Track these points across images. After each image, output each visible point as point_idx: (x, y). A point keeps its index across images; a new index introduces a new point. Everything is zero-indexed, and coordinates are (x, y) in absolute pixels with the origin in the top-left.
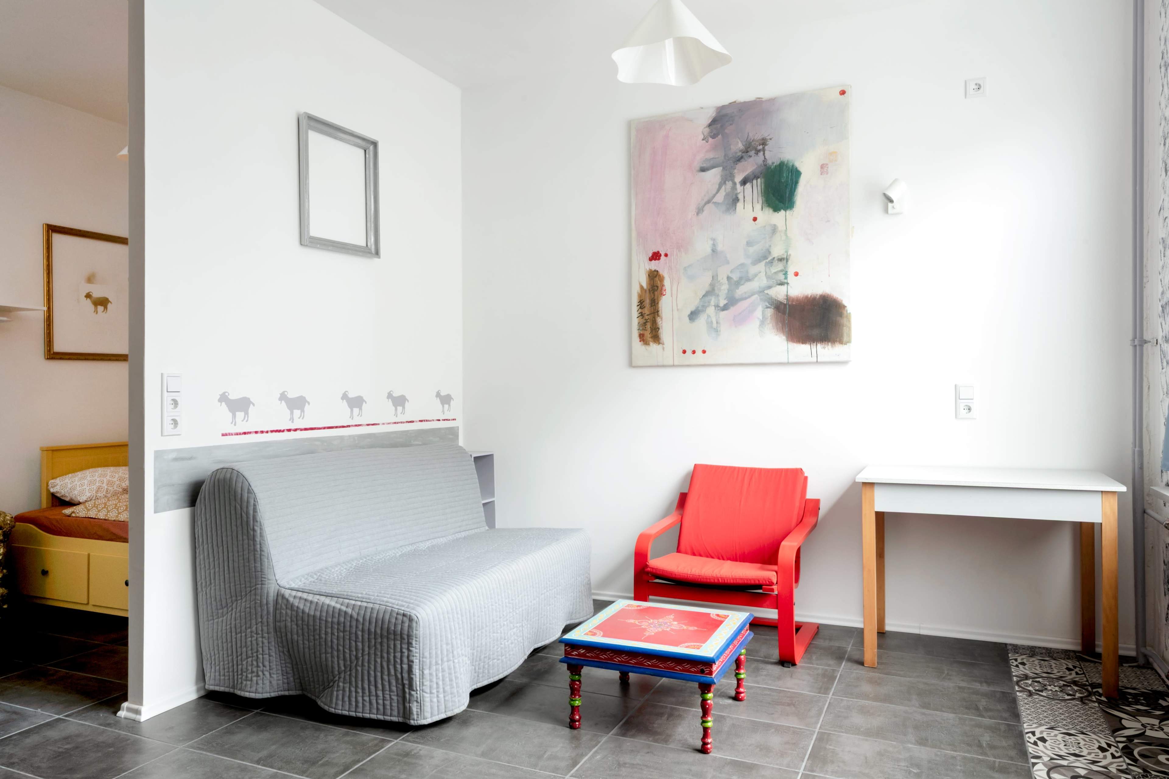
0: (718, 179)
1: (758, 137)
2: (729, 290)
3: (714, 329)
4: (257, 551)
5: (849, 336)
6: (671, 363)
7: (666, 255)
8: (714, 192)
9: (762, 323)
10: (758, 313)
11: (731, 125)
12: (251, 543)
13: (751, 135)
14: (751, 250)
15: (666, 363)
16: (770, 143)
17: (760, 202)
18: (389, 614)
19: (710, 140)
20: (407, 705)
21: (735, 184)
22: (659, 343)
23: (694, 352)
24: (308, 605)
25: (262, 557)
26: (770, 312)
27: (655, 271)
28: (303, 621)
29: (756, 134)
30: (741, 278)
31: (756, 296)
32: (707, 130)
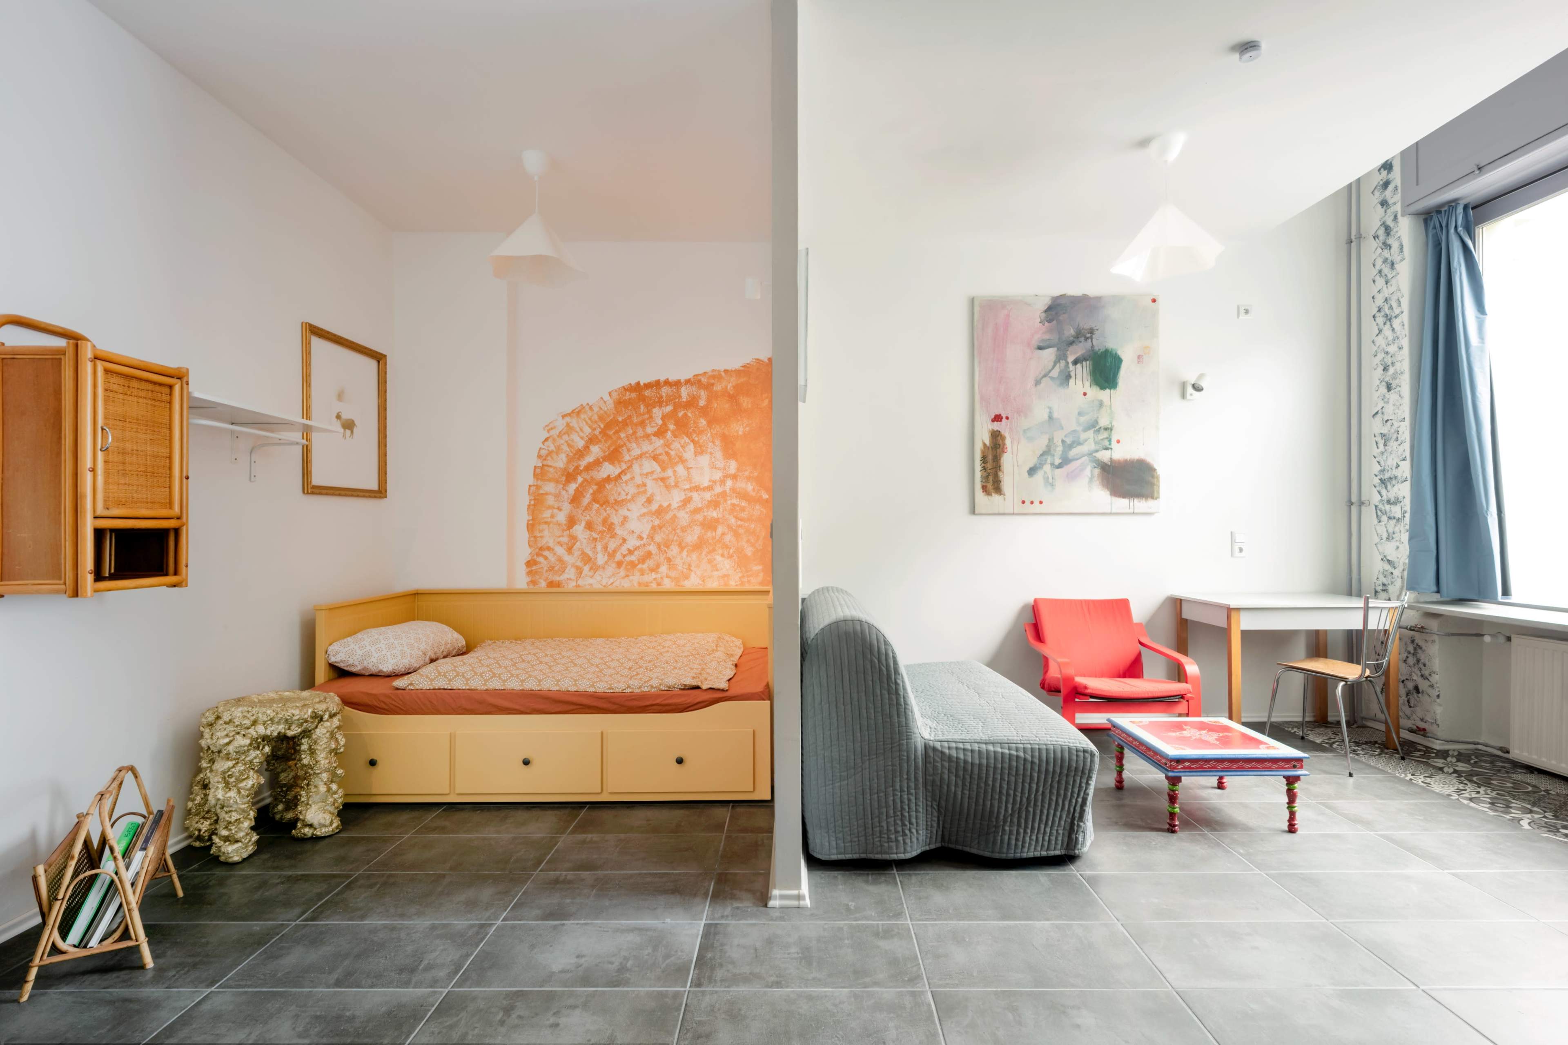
0: (1053, 358)
1: (1087, 326)
2: (1063, 452)
3: (1050, 484)
4: (901, 705)
5: (1158, 493)
6: (1012, 512)
7: (1007, 418)
8: (1050, 368)
9: (1091, 480)
10: (1088, 472)
11: (1064, 313)
12: (894, 697)
13: (1081, 325)
14: (1082, 419)
15: (1006, 512)
16: (1097, 333)
17: (1089, 380)
18: (1052, 752)
19: (1046, 323)
20: (1074, 836)
21: (1067, 363)
22: (1001, 494)
23: (1032, 503)
24: (969, 754)
25: (907, 711)
26: (1097, 471)
27: (997, 431)
28: (965, 769)
29: (1086, 324)
30: (1073, 442)
31: (1086, 457)
32: (1044, 315)
